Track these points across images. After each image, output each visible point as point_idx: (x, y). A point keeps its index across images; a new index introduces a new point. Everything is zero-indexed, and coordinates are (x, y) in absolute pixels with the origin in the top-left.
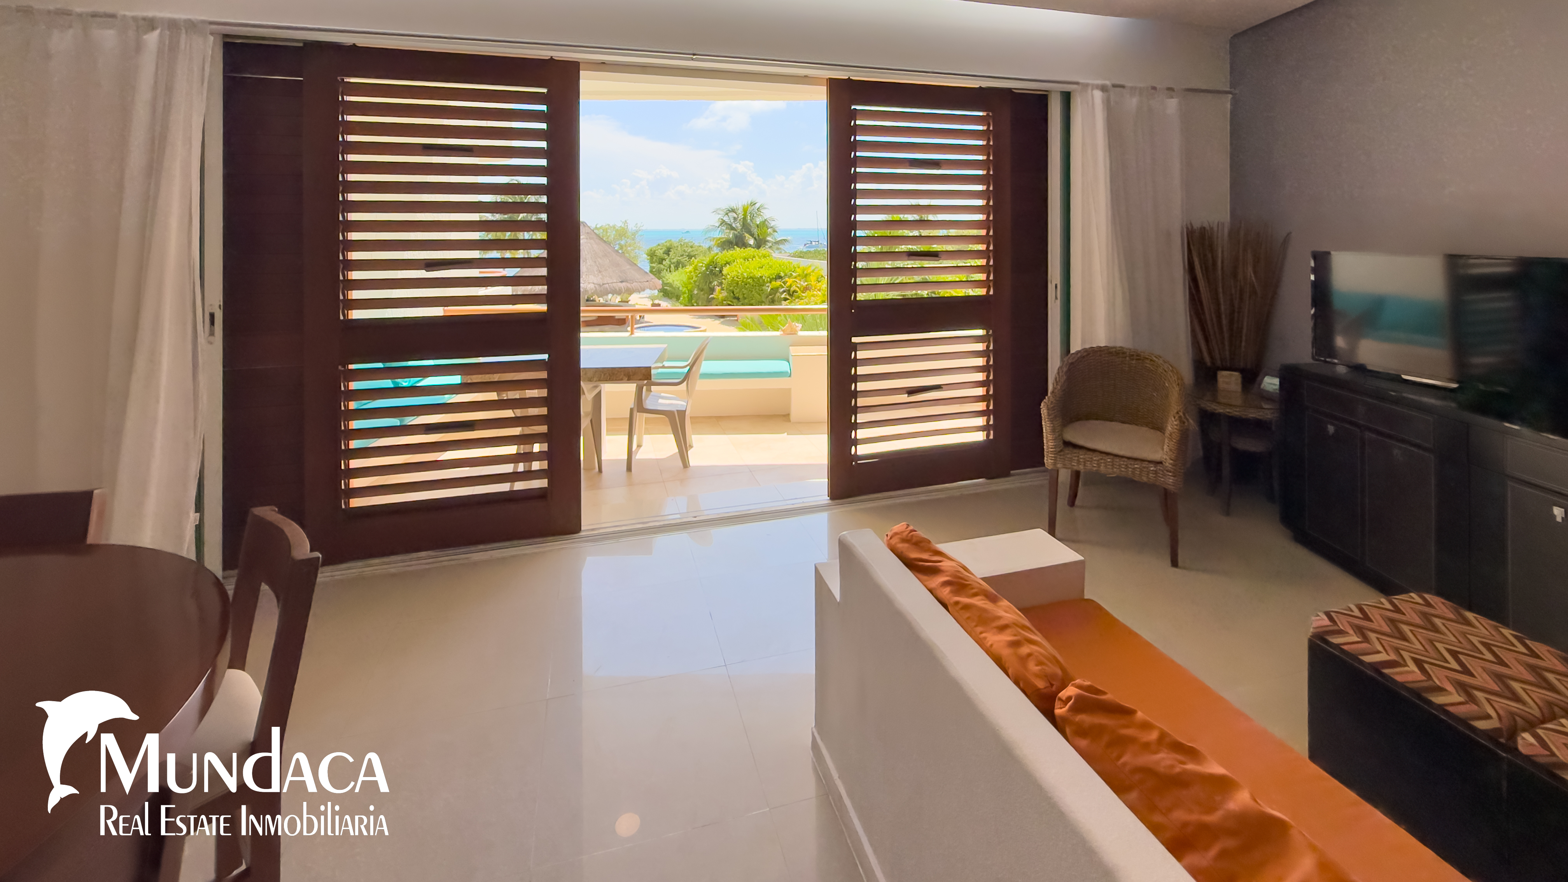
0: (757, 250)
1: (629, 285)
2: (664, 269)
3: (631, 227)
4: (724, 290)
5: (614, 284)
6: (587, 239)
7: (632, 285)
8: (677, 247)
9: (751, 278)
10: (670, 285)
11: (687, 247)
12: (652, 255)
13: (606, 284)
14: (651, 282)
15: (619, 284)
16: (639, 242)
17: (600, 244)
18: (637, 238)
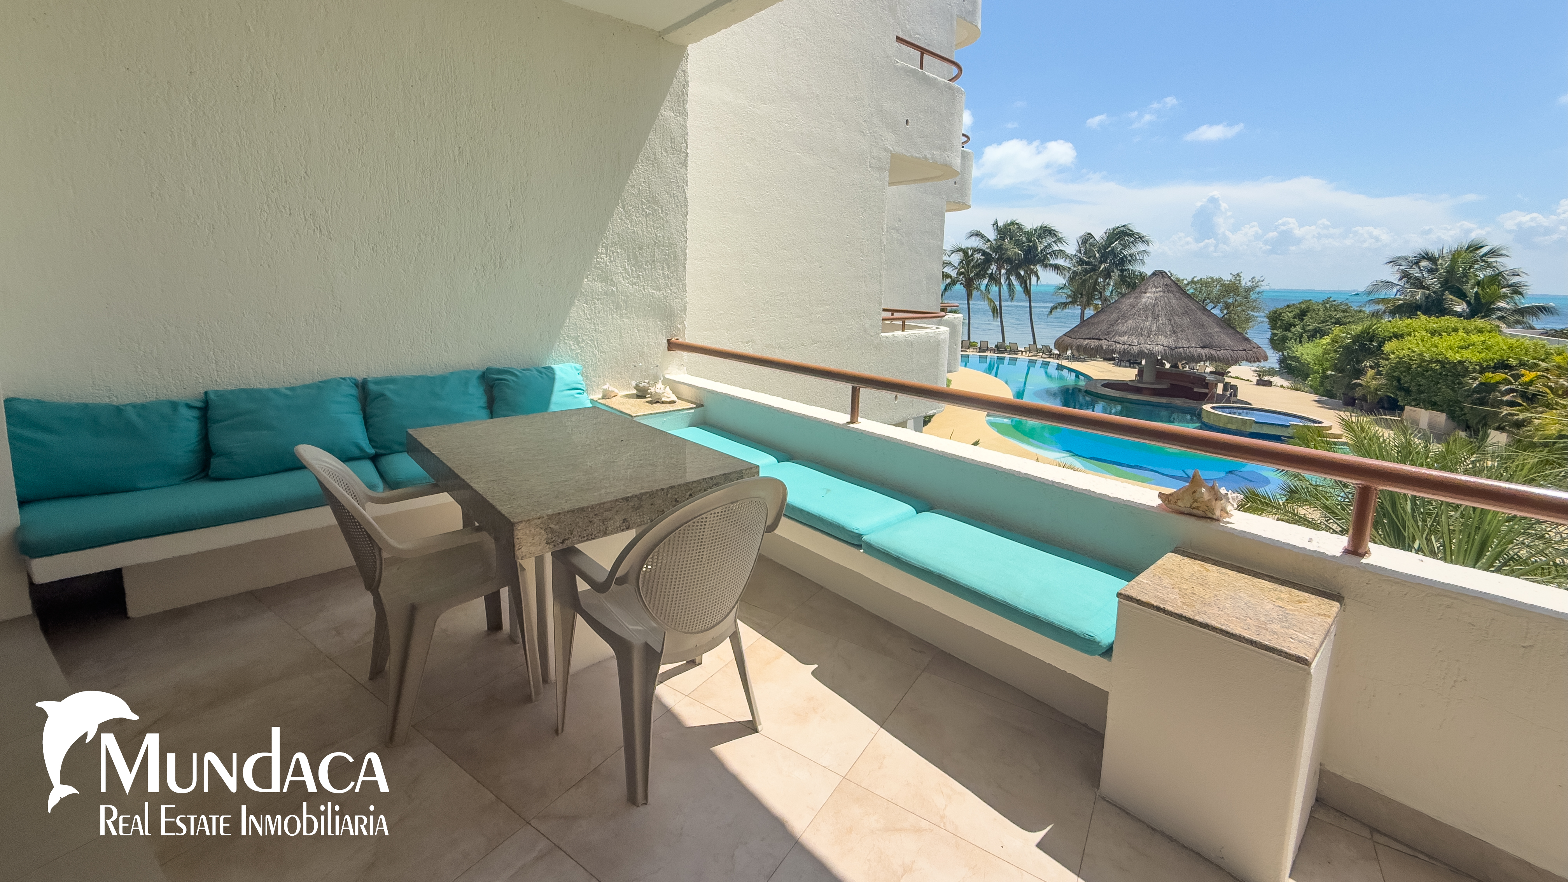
1: (1213, 352)
2: (1291, 338)
3: (1246, 282)
4: (1381, 375)
5: (1191, 349)
6: (1164, 292)
7: (1218, 353)
8: (1319, 310)
9: (1438, 361)
10: (1296, 359)
11: (1335, 310)
12: (1275, 319)
13: (1180, 348)
14: (1251, 352)
15: (1199, 350)
16: (1254, 301)
17: (1181, 299)
18: (1253, 296)
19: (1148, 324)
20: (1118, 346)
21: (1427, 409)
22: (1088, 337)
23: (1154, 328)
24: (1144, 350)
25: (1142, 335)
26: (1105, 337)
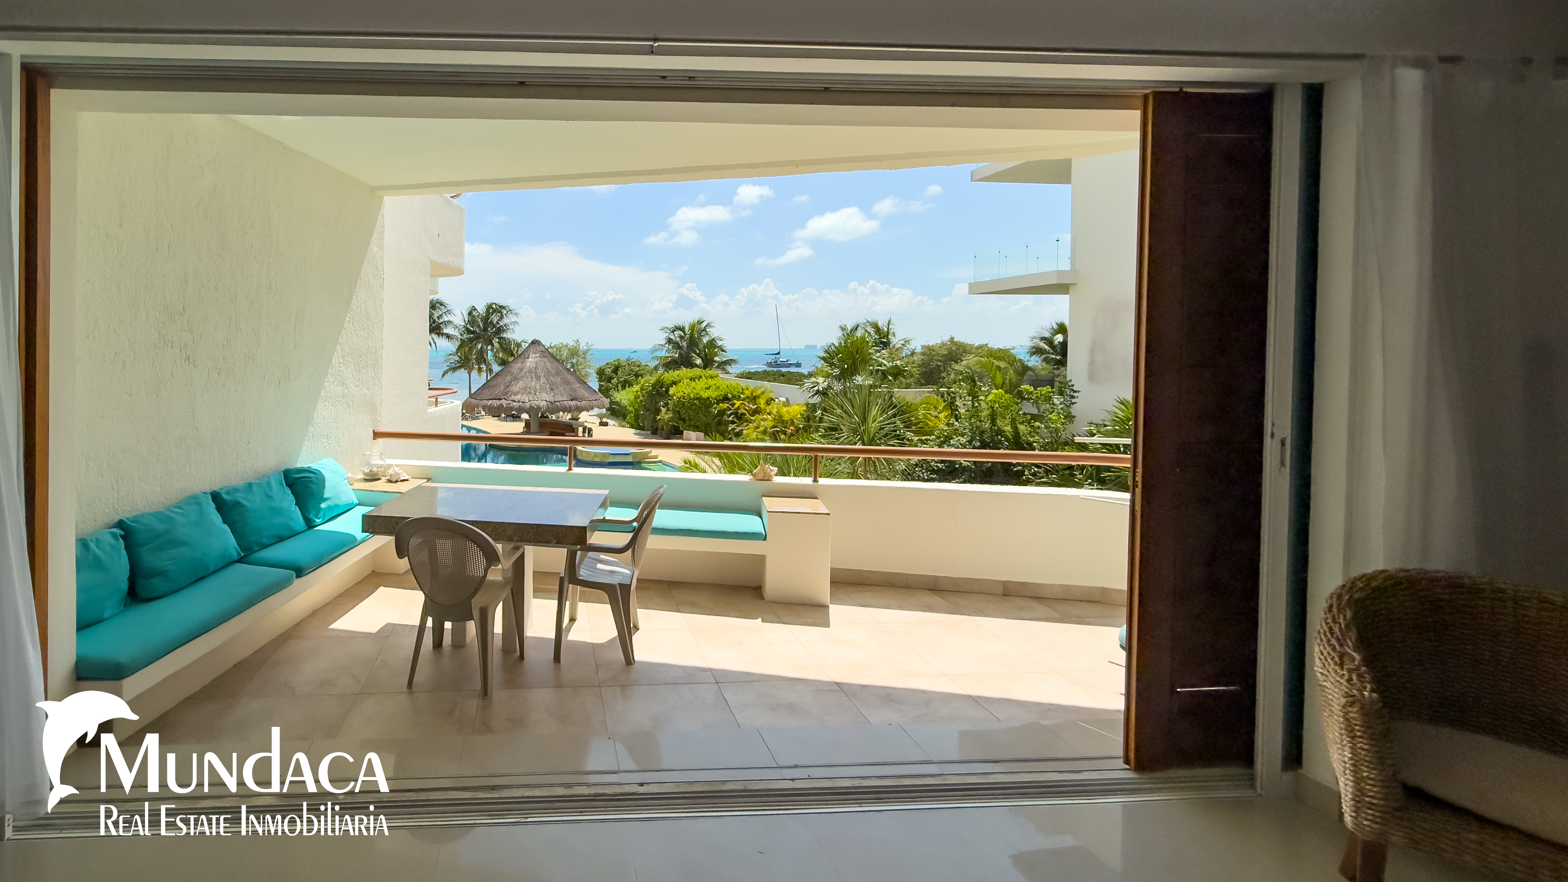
0: (704, 370)
1: (578, 403)
2: (612, 387)
3: (583, 346)
4: (669, 411)
5: (564, 402)
6: (541, 357)
7: (582, 403)
8: (625, 366)
9: (697, 399)
10: (618, 403)
11: (634, 366)
12: (601, 372)
13: (558, 401)
14: (600, 401)
15: (570, 402)
16: (589, 361)
17: (553, 362)
18: (588, 357)
19: (533, 384)
20: (515, 404)
21: (694, 431)
22: (491, 398)
23: (538, 387)
24: (534, 405)
25: (531, 393)
26: (504, 397)
